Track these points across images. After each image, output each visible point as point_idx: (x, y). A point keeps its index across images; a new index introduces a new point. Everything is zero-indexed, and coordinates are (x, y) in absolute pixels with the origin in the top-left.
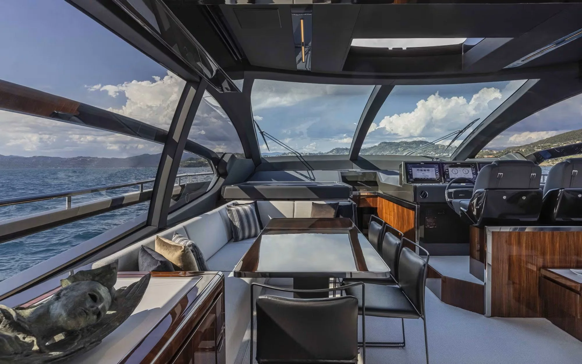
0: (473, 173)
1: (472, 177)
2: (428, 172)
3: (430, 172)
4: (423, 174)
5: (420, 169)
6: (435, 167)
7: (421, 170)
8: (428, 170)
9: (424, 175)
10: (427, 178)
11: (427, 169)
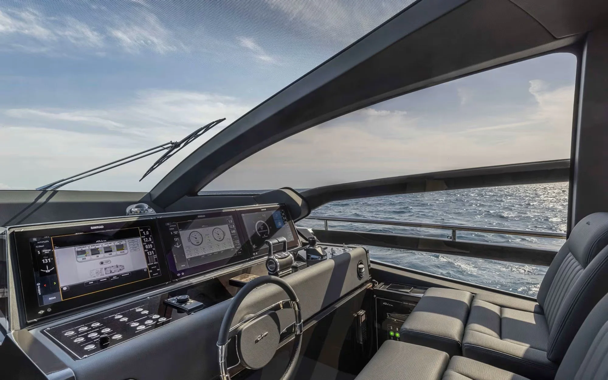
0: (233, 237)
1: (233, 247)
2: (119, 252)
3: (126, 251)
4: (102, 263)
5: (88, 248)
6: (142, 235)
7: (95, 252)
8: (120, 248)
9: (104, 266)
10: (117, 276)
11: (117, 243)
